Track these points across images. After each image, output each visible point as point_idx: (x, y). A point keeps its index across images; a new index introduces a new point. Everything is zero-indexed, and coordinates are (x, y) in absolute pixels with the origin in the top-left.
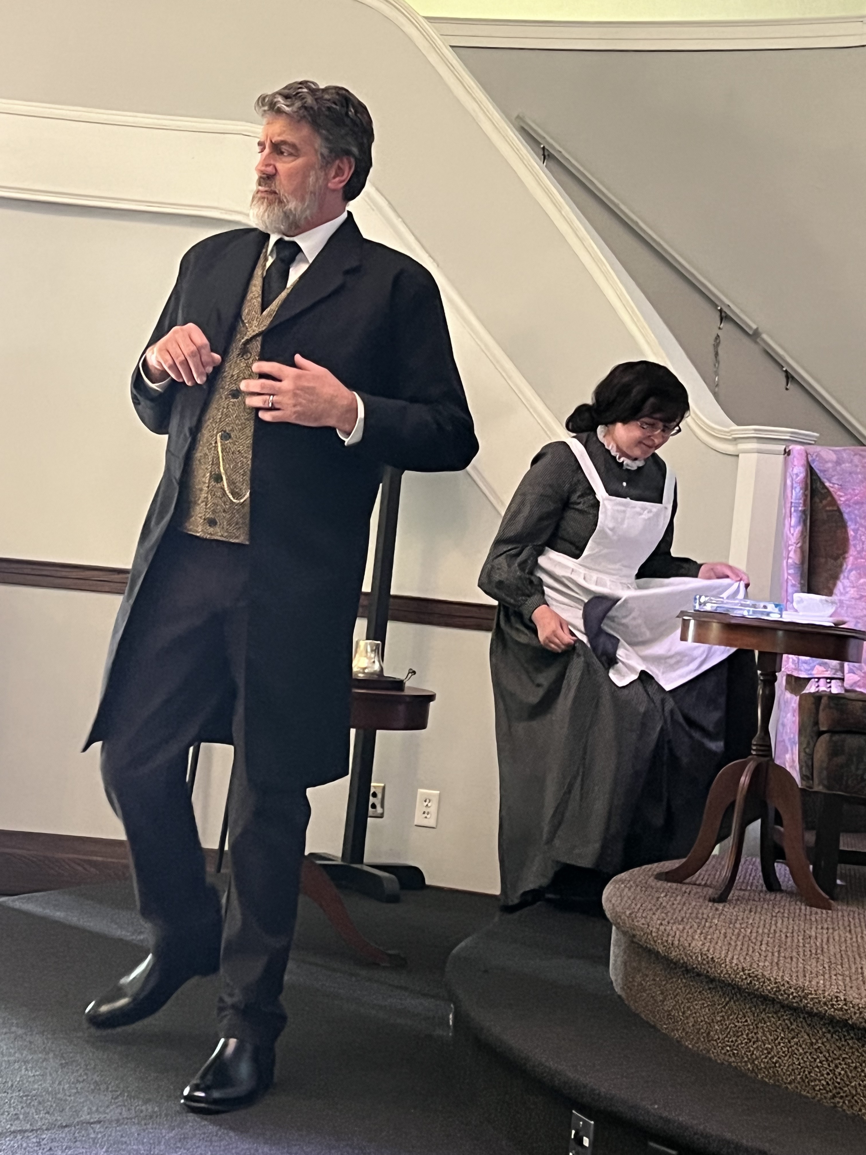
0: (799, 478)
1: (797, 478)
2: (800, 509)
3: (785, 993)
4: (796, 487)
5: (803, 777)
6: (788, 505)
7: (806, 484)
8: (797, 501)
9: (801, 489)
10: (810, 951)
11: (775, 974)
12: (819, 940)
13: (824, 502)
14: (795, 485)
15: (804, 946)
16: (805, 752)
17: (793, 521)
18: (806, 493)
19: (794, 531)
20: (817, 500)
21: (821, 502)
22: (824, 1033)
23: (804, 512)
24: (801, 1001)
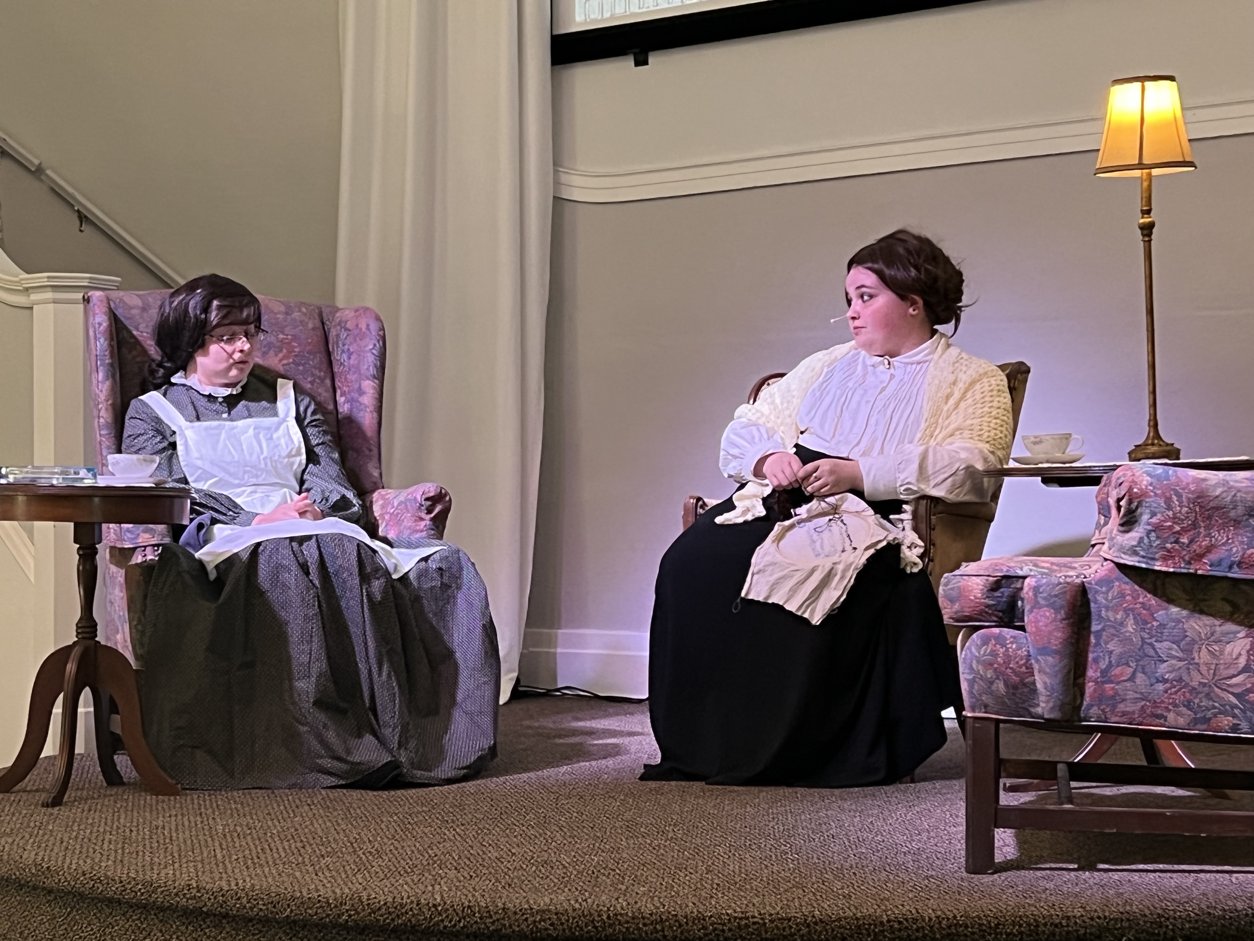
0: (102, 327)
1: (99, 327)
2: (107, 361)
3: (132, 891)
4: (99, 338)
6: (94, 359)
7: (111, 334)
8: (103, 353)
9: (106, 340)
10: (158, 842)
11: (120, 872)
12: (167, 828)
13: (134, 353)
14: (98, 336)
15: (151, 838)
16: (137, 630)
17: (101, 376)
18: (112, 343)
19: (103, 387)
20: (125, 351)
21: (130, 353)
22: (177, 926)
23: (112, 365)
24: (150, 896)
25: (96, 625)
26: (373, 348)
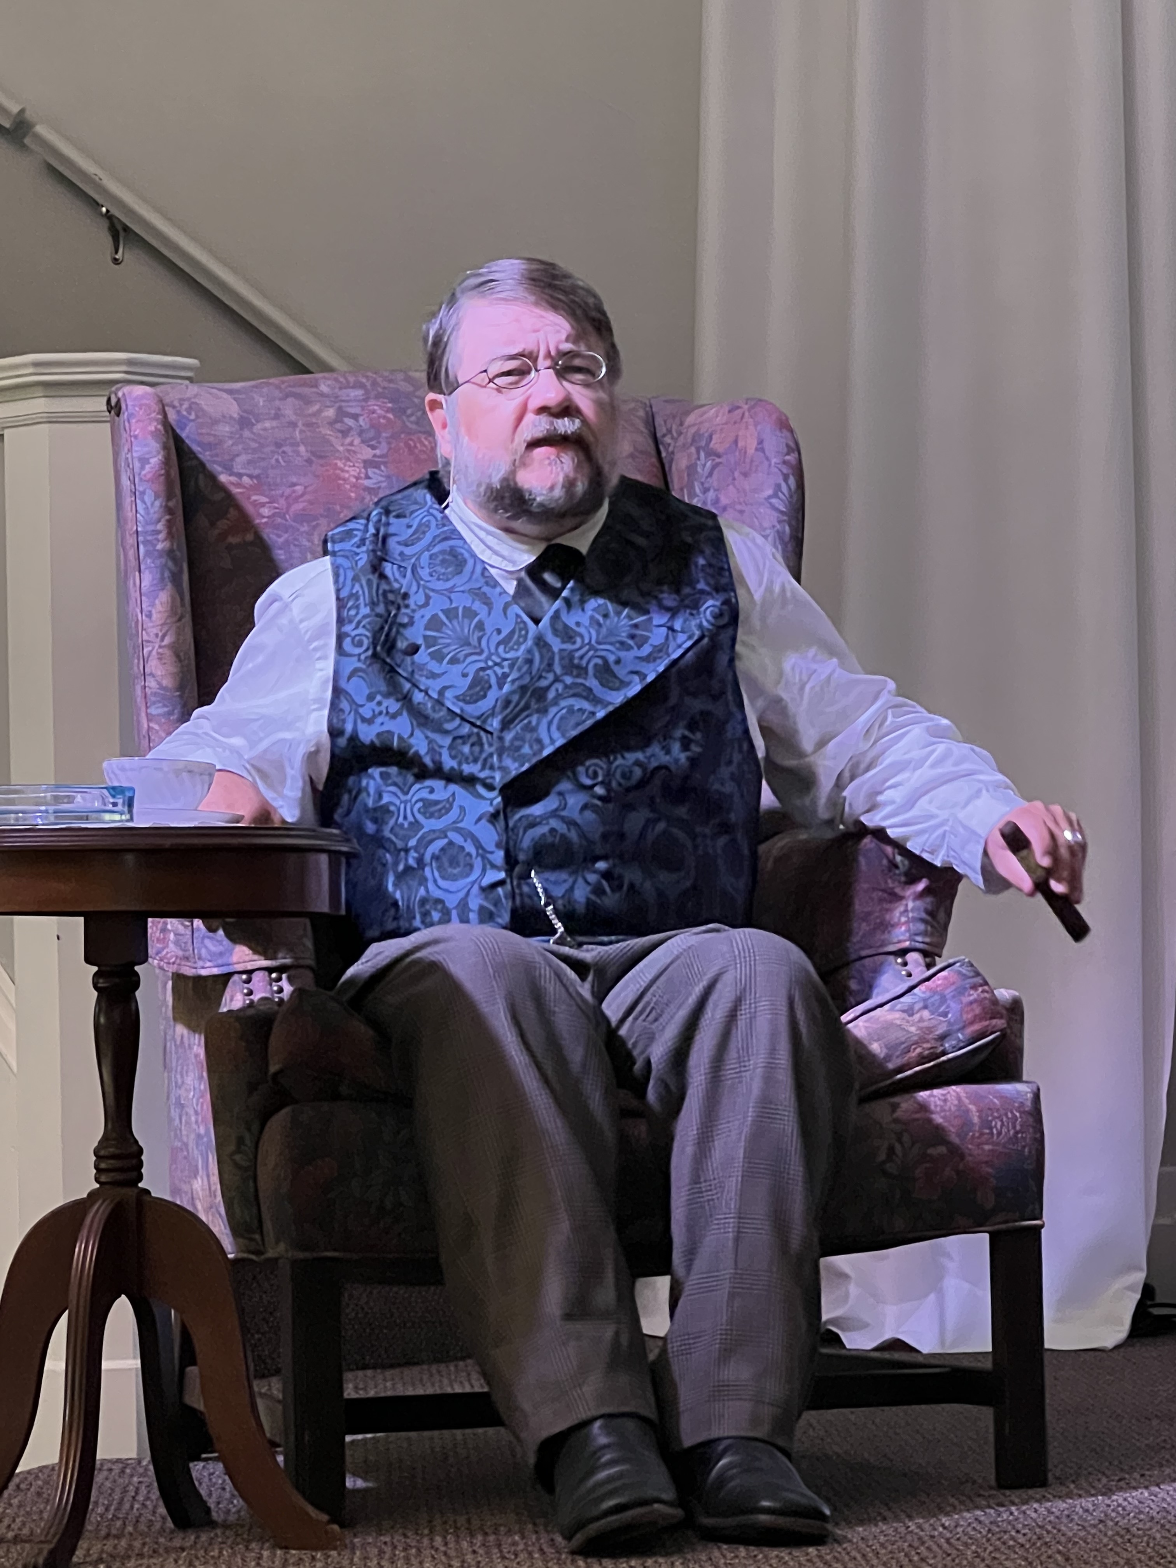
0: (147, 467)
1: (142, 468)
2: (160, 546)
4: (143, 493)
5: (237, 1229)
6: (131, 540)
7: (169, 484)
8: (151, 528)
9: (157, 496)
13: (222, 524)
14: (140, 488)
16: (235, 1164)
17: (147, 579)
18: (171, 504)
19: (153, 605)
20: (202, 520)
21: (213, 524)
23: (170, 553)
25: (140, 1151)
26: (775, 495)
